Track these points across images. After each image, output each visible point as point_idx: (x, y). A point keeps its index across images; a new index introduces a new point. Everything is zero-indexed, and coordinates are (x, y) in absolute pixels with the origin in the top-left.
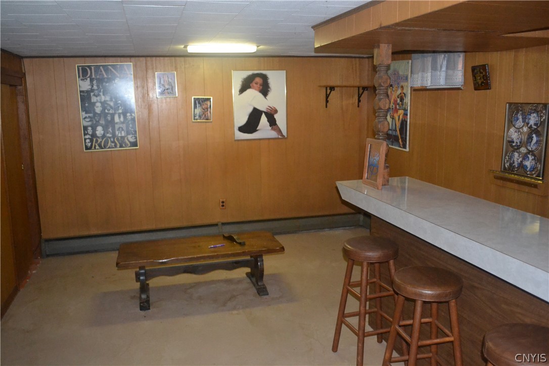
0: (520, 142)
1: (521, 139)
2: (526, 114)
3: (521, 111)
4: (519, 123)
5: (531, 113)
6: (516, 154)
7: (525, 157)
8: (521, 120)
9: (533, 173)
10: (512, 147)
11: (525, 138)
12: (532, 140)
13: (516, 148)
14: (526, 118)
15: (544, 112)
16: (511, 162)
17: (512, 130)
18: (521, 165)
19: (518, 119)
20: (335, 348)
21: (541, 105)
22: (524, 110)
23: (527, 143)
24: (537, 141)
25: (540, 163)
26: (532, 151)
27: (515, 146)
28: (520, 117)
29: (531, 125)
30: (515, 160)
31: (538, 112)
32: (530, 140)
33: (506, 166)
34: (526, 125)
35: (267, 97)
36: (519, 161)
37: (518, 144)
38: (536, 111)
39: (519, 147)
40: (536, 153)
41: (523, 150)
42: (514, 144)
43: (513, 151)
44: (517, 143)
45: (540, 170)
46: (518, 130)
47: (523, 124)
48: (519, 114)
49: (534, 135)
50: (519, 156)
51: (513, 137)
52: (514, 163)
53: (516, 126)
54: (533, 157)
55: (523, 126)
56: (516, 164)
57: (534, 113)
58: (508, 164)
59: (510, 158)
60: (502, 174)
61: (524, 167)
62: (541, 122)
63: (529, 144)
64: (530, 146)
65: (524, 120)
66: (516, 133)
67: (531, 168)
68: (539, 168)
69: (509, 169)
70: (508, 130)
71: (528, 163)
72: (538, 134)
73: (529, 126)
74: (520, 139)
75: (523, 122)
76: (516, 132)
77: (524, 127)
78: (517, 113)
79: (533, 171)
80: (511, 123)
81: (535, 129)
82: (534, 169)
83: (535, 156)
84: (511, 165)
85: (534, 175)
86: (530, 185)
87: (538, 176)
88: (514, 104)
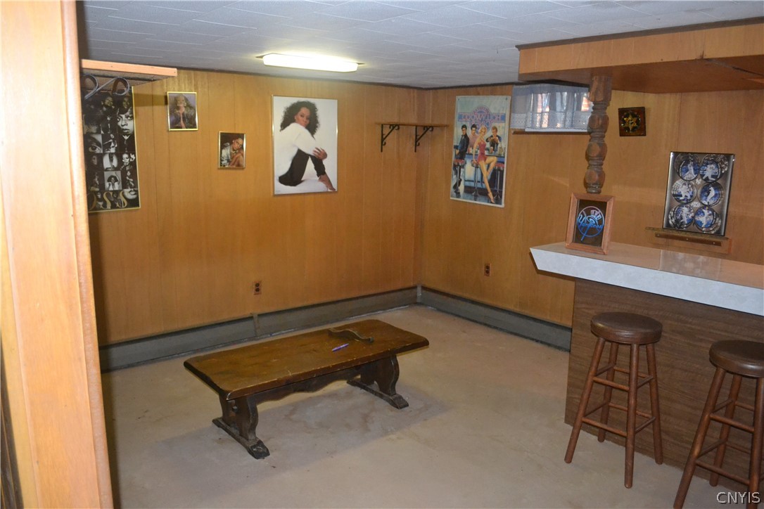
0: (691, 196)
1: (693, 193)
2: (700, 165)
3: (692, 161)
4: (691, 174)
5: (708, 164)
6: (685, 209)
7: (699, 212)
8: (692, 171)
9: (711, 229)
10: (679, 201)
11: (698, 192)
12: (709, 193)
13: (685, 202)
14: (699, 169)
15: (726, 163)
16: (678, 217)
17: (679, 182)
18: (692, 221)
19: (687, 170)
20: (569, 458)
21: (722, 156)
22: (698, 160)
23: (701, 196)
24: (716, 195)
25: (721, 219)
26: (709, 206)
27: (684, 200)
29: (707, 178)
30: (684, 215)
31: (717, 163)
32: (706, 194)
33: (670, 222)
34: (699, 176)
35: (314, 136)
36: (690, 217)
37: (689, 198)
38: (714, 162)
39: (688, 202)
40: (714, 207)
41: (696, 204)
42: (681, 198)
44: (686, 196)
45: (721, 226)
46: (688, 182)
47: (695, 176)
48: (689, 165)
49: (712, 189)
50: (690, 211)
51: (680, 190)
52: (682, 219)
53: (685, 178)
54: (710, 212)
55: (696, 178)
56: (685, 220)
57: (711, 164)
58: (673, 220)
59: (676, 213)
60: (665, 232)
61: (699, 224)
62: (722, 174)
63: (705, 198)
64: (706, 200)
65: (697, 171)
66: (684, 186)
67: (707, 224)
68: (719, 224)
69: (675, 225)
70: (673, 181)
71: (704, 219)
72: (717, 187)
73: (704, 178)
74: (691, 192)
75: (695, 174)
76: (684, 184)
77: (697, 180)
78: (687, 162)
79: (710, 227)
80: (677, 173)
81: (713, 181)
82: (711, 225)
83: (713, 211)
84: (677, 221)
85: (713, 232)
86: (710, 243)
87: (718, 233)
88: (683, 153)
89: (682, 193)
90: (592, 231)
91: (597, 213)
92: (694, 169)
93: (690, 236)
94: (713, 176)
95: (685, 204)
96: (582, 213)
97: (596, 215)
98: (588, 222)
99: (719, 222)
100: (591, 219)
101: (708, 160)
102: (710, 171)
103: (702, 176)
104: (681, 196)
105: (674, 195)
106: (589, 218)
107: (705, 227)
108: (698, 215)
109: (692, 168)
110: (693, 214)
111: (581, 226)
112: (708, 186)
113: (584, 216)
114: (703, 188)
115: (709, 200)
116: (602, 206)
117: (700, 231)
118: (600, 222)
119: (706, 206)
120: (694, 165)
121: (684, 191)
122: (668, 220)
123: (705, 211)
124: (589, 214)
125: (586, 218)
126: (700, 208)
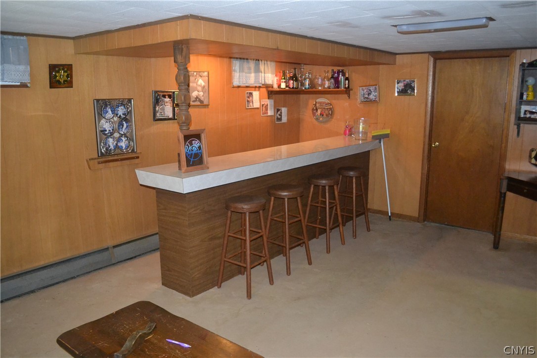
0: (113, 130)
1: (113, 127)
2: (115, 107)
3: (109, 105)
4: (110, 114)
5: (119, 106)
6: (111, 140)
7: (119, 140)
8: (110, 112)
9: (129, 149)
10: (105, 135)
11: (116, 126)
12: (123, 126)
13: (109, 134)
14: (114, 110)
15: (130, 104)
16: (107, 146)
17: (103, 121)
18: (117, 146)
21: (126, 100)
22: (113, 104)
23: (119, 129)
24: (127, 126)
26: (125, 134)
27: (108, 133)
29: (120, 116)
30: (111, 144)
31: (124, 105)
33: (103, 151)
34: (115, 115)
36: (115, 144)
37: (111, 131)
38: (122, 104)
39: (112, 134)
40: (128, 135)
41: (116, 135)
42: (106, 132)
44: (109, 130)
45: (134, 146)
46: (108, 120)
47: (113, 115)
48: (107, 108)
49: (124, 122)
50: (114, 140)
51: (104, 126)
52: (109, 147)
53: (106, 118)
54: (126, 138)
56: (112, 147)
57: (121, 106)
58: (105, 149)
59: (105, 144)
60: (104, 159)
61: (121, 148)
62: (128, 112)
63: (121, 129)
64: (122, 131)
65: (113, 112)
66: (107, 124)
67: (126, 147)
68: (132, 145)
69: (106, 153)
70: (99, 122)
71: (123, 144)
72: (127, 121)
73: (118, 116)
74: (112, 127)
75: (112, 114)
76: (107, 122)
77: (114, 118)
81: (124, 118)
82: (128, 147)
83: (127, 137)
84: (107, 149)
85: (130, 151)
86: (133, 158)
87: (133, 151)
88: (102, 100)
89: (106, 128)
90: (196, 155)
91: (196, 142)
92: (111, 111)
93: (119, 157)
94: (123, 114)
95: (110, 136)
96: (187, 145)
97: (196, 144)
98: (192, 150)
99: (131, 143)
100: (194, 148)
101: (119, 103)
102: (121, 111)
103: (117, 115)
104: (106, 131)
105: (102, 131)
106: (192, 147)
107: (126, 149)
108: (119, 141)
109: (110, 110)
110: (116, 142)
111: (189, 154)
112: (121, 121)
113: (189, 147)
114: (119, 123)
117: (122, 153)
119: (122, 135)
120: (111, 108)
121: (107, 126)
122: (101, 150)
123: (123, 139)
124: (191, 144)
125: (190, 148)
126: (119, 137)
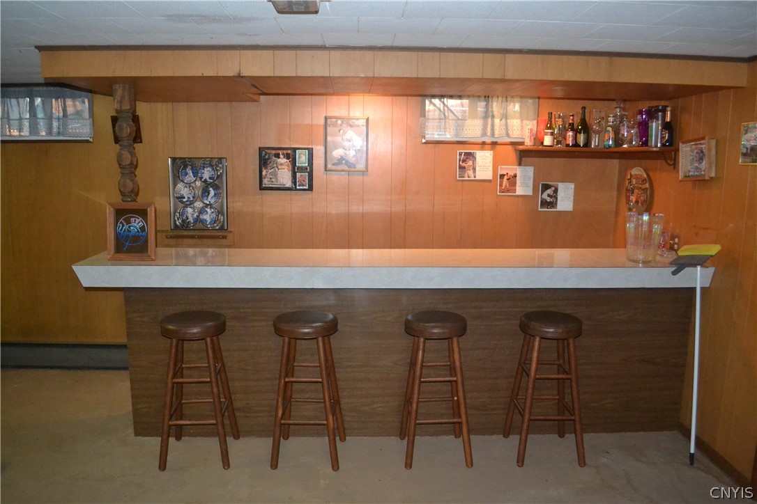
0: (194, 197)
1: (194, 194)
2: (198, 168)
3: (190, 165)
4: (190, 177)
5: (204, 167)
6: (190, 210)
7: (202, 211)
9: (215, 225)
10: (183, 203)
11: (199, 193)
12: (209, 194)
13: (188, 203)
14: (197, 173)
15: (220, 165)
16: (184, 218)
17: (180, 185)
18: (197, 220)
19: (186, 174)
20: (163, 466)
21: (216, 160)
22: (195, 164)
23: (202, 197)
24: (215, 194)
25: (223, 215)
26: (210, 205)
27: (187, 201)
28: (190, 173)
29: (206, 179)
30: (189, 216)
31: (212, 166)
32: (207, 194)
33: (178, 223)
34: (198, 179)
36: (195, 216)
37: (192, 199)
38: (210, 165)
39: (192, 203)
40: (215, 206)
41: (198, 204)
42: (184, 200)
43: (186, 206)
44: (188, 198)
45: (224, 222)
46: (189, 185)
47: (194, 179)
48: (187, 169)
49: (211, 189)
50: (194, 211)
51: (182, 192)
52: (188, 219)
53: (185, 181)
54: (213, 210)
55: (195, 181)
56: (191, 219)
57: (208, 167)
58: (180, 221)
59: (182, 214)
60: (175, 233)
61: (203, 222)
62: (218, 176)
63: (206, 198)
64: (207, 200)
65: (195, 174)
66: (186, 189)
67: (211, 221)
68: (222, 220)
69: (182, 226)
70: (175, 185)
71: (208, 217)
72: (216, 187)
73: (203, 180)
74: (192, 194)
75: (194, 177)
76: (186, 187)
77: (197, 182)
78: (185, 167)
79: (214, 223)
80: (177, 178)
81: (211, 183)
82: (215, 222)
83: (215, 209)
84: (183, 221)
85: (217, 228)
86: (218, 237)
87: (222, 228)
88: (180, 158)
89: (185, 195)
91: (137, 221)
92: (193, 173)
93: (198, 233)
94: (210, 178)
95: (189, 205)
96: (121, 223)
97: (137, 223)
98: (129, 231)
99: (221, 218)
100: (132, 228)
101: (204, 164)
102: (207, 174)
103: (201, 178)
104: (184, 198)
105: (178, 198)
106: (129, 227)
107: (210, 223)
108: (202, 213)
109: (191, 172)
110: (197, 214)
112: (207, 187)
113: (123, 226)
114: (203, 189)
115: (211, 199)
116: (143, 213)
117: (205, 228)
118: (143, 229)
119: (208, 205)
120: (192, 169)
121: (186, 193)
122: (175, 221)
123: (208, 210)
124: (128, 222)
125: (126, 227)
126: (203, 207)
